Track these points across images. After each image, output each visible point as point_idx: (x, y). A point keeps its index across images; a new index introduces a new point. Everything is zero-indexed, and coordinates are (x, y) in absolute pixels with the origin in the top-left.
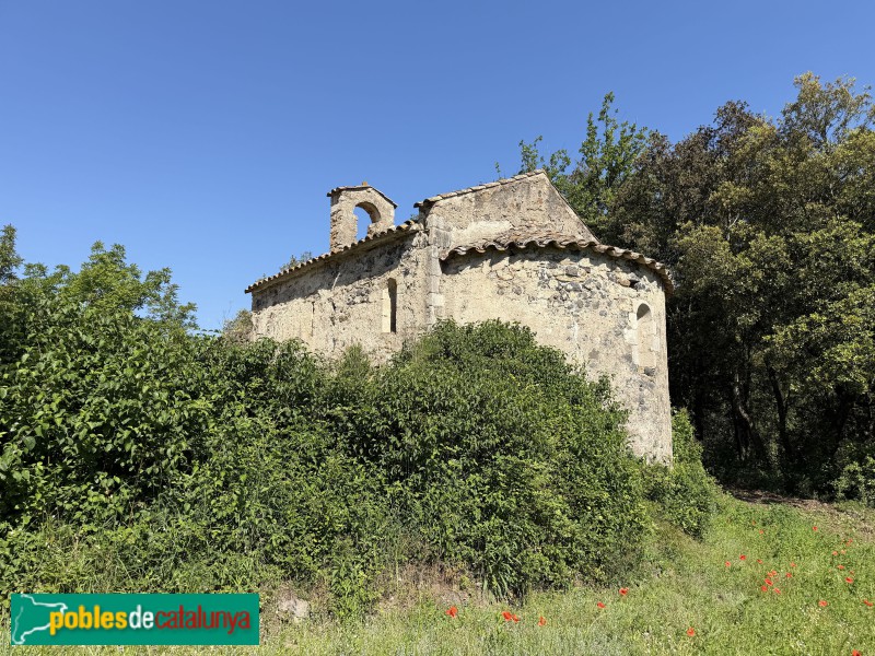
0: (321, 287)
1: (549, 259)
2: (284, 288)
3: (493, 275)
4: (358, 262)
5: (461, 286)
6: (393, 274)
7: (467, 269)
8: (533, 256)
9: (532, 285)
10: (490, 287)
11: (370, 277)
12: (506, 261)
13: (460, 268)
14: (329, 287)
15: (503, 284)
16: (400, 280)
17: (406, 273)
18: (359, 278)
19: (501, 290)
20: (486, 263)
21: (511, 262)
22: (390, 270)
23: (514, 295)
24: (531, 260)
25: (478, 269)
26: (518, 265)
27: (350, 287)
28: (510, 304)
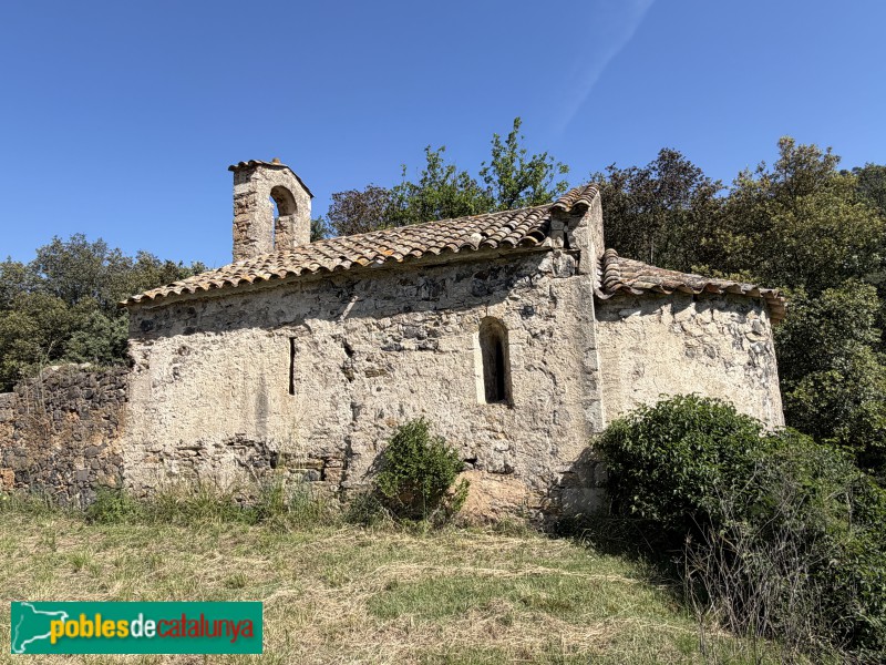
0: (314, 314)
1: (738, 311)
2: (212, 308)
3: (677, 328)
4: (404, 283)
5: (626, 341)
6: (496, 310)
7: (636, 316)
8: (723, 304)
9: (726, 345)
10: (676, 346)
11: (436, 310)
12: (691, 309)
13: (624, 313)
14: (334, 316)
15: (692, 341)
16: (514, 321)
17: (527, 312)
18: (408, 310)
19: (690, 352)
20: (667, 309)
21: (699, 310)
22: (488, 304)
23: (705, 359)
24: (721, 309)
25: (655, 317)
26: (706, 315)
27: (386, 321)
28: (706, 372)
